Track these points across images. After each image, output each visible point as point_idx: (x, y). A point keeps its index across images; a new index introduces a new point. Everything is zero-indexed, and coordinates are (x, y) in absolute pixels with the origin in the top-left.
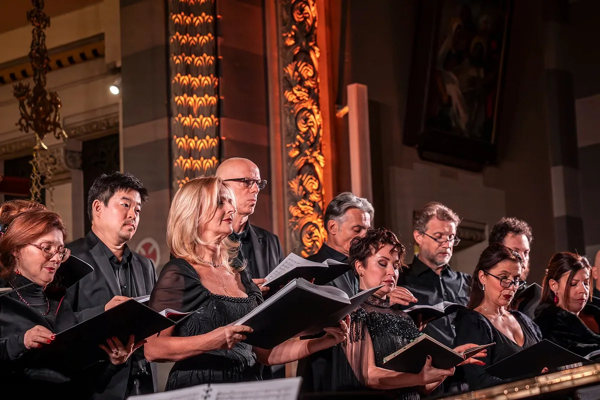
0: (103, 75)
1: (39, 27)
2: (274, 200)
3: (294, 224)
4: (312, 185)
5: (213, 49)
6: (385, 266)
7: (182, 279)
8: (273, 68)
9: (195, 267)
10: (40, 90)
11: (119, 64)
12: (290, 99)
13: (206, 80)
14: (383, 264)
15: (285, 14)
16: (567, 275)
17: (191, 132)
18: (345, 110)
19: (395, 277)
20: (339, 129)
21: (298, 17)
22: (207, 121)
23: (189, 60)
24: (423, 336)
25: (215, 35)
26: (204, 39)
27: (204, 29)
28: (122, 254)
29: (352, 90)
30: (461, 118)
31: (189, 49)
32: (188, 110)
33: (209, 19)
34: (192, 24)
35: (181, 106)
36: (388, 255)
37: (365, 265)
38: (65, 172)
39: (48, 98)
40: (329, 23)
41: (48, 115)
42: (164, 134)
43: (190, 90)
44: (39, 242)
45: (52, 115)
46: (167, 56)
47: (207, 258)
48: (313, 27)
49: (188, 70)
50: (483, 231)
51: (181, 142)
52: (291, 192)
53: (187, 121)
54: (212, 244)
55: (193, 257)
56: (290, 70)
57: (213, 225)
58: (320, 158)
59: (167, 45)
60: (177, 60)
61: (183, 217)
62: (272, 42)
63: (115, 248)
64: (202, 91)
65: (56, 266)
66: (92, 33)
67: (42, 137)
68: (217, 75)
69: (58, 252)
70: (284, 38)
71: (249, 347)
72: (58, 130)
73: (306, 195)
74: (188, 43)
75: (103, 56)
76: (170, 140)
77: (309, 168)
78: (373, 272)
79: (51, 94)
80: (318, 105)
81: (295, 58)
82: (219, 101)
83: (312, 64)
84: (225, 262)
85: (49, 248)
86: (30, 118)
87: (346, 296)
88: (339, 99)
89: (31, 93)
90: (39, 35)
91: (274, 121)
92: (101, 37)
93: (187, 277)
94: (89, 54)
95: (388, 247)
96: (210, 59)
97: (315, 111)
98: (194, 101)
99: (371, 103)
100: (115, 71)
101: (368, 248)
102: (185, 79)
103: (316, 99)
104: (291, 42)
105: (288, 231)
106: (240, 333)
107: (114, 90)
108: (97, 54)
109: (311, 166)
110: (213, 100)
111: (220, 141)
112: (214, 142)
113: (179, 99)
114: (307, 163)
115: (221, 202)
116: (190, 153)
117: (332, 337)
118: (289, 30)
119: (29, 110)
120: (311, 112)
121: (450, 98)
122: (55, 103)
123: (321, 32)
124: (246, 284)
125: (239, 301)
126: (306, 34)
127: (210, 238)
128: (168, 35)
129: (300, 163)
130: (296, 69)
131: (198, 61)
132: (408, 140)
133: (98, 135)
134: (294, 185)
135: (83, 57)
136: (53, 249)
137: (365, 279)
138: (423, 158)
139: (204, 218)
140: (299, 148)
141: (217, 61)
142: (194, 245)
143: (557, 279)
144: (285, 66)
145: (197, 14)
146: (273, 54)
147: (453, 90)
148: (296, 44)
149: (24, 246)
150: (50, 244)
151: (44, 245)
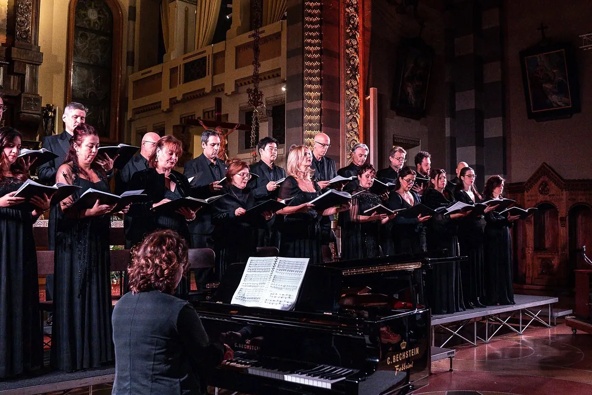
0: (280, 83)
1: (256, 67)
2: (341, 131)
3: (348, 140)
4: (354, 126)
5: (320, 75)
6: (368, 177)
7: (292, 185)
8: (342, 82)
9: (297, 180)
10: (256, 90)
11: (286, 80)
12: (348, 93)
13: (317, 87)
14: (367, 177)
15: (347, 61)
16: (437, 175)
17: (311, 106)
18: (369, 97)
19: (372, 182)
20: (366, 104)
21: (352, 63)
22: (317, 102)
23: (310, 79)
24: (379, 205)
25: (321, 70)
26: (316, 71)
27: (316, 67)
28: (272, 167)
29: (371, 90)
30: (412, 99)
31: (311, 75)
32: (310, 98)
33: (319, 64)
34: (312, 65)
35: (307, 96)
36: (369, 174)
37: (361, 177)
38: (266, 117)
39: (259, 93)
40: (364, 65)
41: (259, 99)
42: (301, 107)
43: (310, 90)
44: (239, 173)
45: (260, 100)
46: (303, 77)
47: (302, 177)
48: (358, 66)
49: (310, 82)
50: (419, 142)
51: (307, 109)
52: (347, 128)
53: (310, 102)
54: (303, 171)
55: (296, 176)
56: (348, 83)
57: (304, 163)
58: (358, 115)
59: (303, 73)
60: (306, 79)
61: (292, 161)
62: (342, 73)
63: (270, 165)
64: (315, 91)
65: (247, 181)
66: (277, 67)
67: (256, 107)
68: (320, 85)
69: (247, 176)
70: (347, 71)
71: (315, 211)
72: (262, 105)
73: (353, 129)
74: (310, 73)
75: (280, 76)
76: (303, 108)
77: (354, 119)
78: (363, 180)
79: (260, 92)
80: (358, 96)
81: (351, 78)
82: (321, 95)
83: (357, 81)
84: (309, 178)
85: (243, 175)
86: (252, 101)
87: (350, 195)
88: (367, 93)
89: (253, 91)
90: (256, 69)
91: (342, 101)
92: (280, 69)
93: (293, 184)
94: (275, 75)
95: (370, 170)
96: (318, 79)
97: (357, 98)
98: (312, 94)
99: (378, 94)
100: (284, 82)
101: (362, 170)
102: (309, 86)
103: (358, 93)
104: (349, 72)
105: (345, 142)
106: (310, 206)
107: (284, 89)
108: (278, 75)
109: (355, 118)
110: (319, 94)
111: (321, 109)
112: (319, 110)
113: (307, 94)
114: (353, 117)
115: (305, 154)
116: (310, 114)
117: (344, 207)
118: (349, 67)
119: (252, 98)
120: (356, 98)
121: (409, 92)
122: (261, 95)
123: (361, 68)
124: (316, 186)
125: (313, 193)
126: (355, 69)
127: (303, 169)
128: (303, 69)
129: (351, 117)
130: (351, 82)
131: (314, 79)
132: (392, 108)
133: (278, 104)
134: (349, 126)
135: (273, 76)
136: (245, 175)
137: (361, 182)
138: (398, 114)
139: (300, 161)
140: (351, 112)
141: (321, 79)
142: (297, 172)
143: (434, 178)
144: (347, 81)
145: (314, 62)
146: (342, 76)
147: (410, 90)
148: (351, 73)
149: (235, 175)
150: (244, 174)
151: (242, 174)
